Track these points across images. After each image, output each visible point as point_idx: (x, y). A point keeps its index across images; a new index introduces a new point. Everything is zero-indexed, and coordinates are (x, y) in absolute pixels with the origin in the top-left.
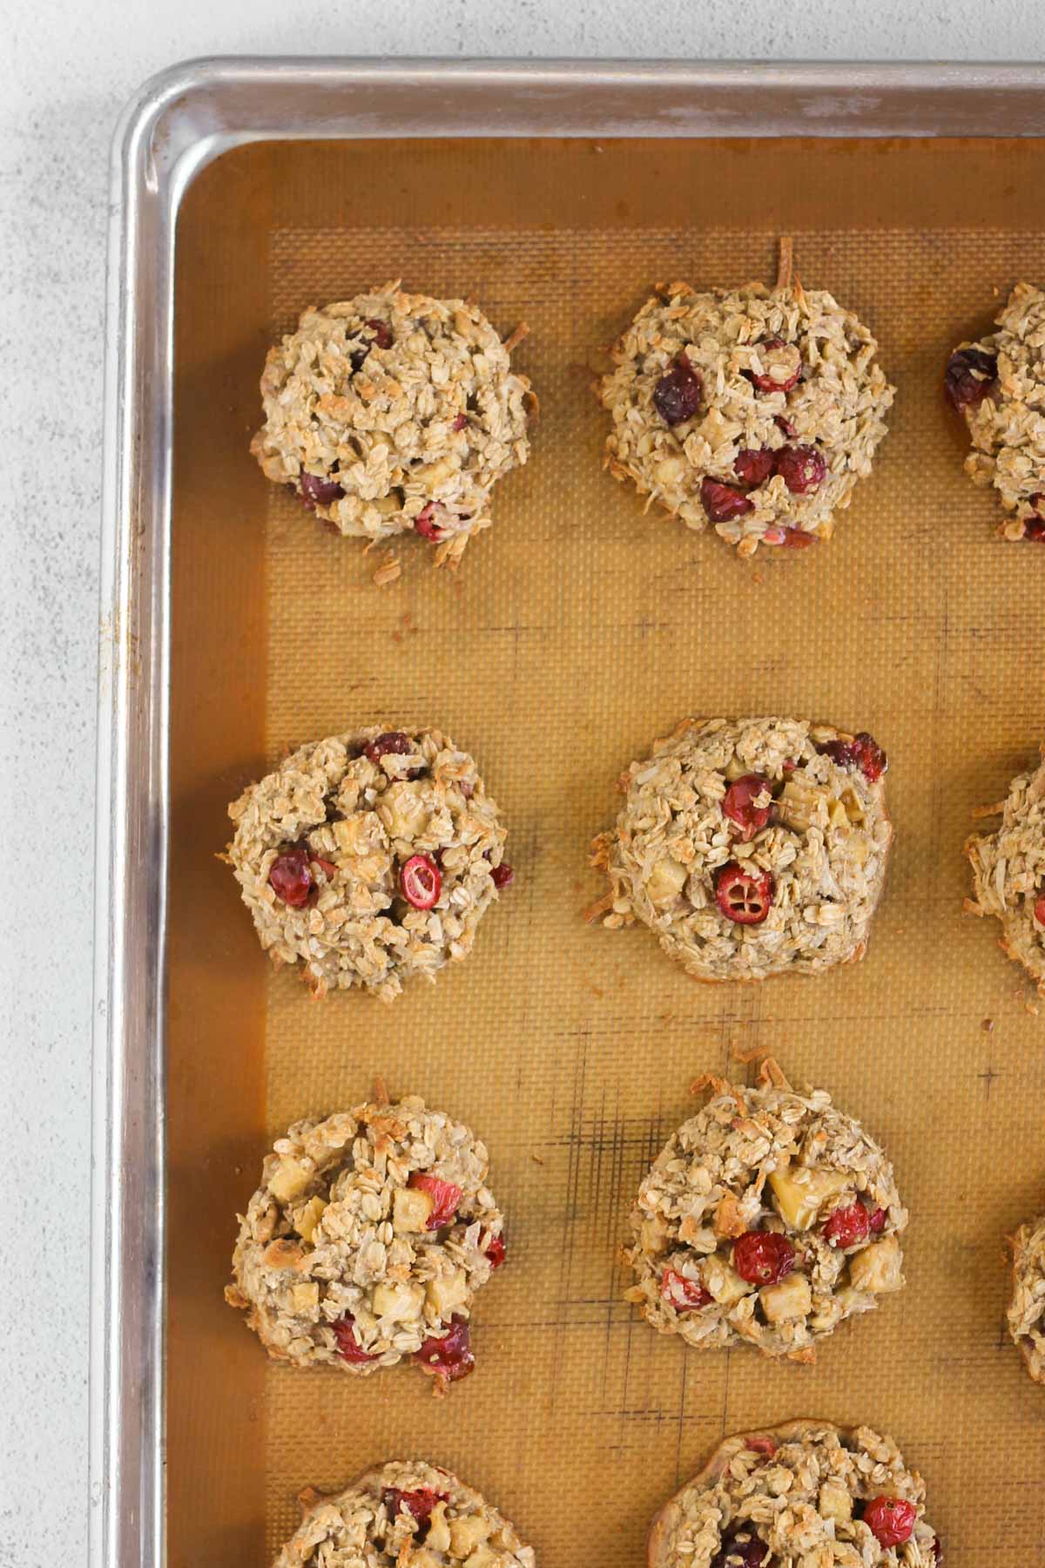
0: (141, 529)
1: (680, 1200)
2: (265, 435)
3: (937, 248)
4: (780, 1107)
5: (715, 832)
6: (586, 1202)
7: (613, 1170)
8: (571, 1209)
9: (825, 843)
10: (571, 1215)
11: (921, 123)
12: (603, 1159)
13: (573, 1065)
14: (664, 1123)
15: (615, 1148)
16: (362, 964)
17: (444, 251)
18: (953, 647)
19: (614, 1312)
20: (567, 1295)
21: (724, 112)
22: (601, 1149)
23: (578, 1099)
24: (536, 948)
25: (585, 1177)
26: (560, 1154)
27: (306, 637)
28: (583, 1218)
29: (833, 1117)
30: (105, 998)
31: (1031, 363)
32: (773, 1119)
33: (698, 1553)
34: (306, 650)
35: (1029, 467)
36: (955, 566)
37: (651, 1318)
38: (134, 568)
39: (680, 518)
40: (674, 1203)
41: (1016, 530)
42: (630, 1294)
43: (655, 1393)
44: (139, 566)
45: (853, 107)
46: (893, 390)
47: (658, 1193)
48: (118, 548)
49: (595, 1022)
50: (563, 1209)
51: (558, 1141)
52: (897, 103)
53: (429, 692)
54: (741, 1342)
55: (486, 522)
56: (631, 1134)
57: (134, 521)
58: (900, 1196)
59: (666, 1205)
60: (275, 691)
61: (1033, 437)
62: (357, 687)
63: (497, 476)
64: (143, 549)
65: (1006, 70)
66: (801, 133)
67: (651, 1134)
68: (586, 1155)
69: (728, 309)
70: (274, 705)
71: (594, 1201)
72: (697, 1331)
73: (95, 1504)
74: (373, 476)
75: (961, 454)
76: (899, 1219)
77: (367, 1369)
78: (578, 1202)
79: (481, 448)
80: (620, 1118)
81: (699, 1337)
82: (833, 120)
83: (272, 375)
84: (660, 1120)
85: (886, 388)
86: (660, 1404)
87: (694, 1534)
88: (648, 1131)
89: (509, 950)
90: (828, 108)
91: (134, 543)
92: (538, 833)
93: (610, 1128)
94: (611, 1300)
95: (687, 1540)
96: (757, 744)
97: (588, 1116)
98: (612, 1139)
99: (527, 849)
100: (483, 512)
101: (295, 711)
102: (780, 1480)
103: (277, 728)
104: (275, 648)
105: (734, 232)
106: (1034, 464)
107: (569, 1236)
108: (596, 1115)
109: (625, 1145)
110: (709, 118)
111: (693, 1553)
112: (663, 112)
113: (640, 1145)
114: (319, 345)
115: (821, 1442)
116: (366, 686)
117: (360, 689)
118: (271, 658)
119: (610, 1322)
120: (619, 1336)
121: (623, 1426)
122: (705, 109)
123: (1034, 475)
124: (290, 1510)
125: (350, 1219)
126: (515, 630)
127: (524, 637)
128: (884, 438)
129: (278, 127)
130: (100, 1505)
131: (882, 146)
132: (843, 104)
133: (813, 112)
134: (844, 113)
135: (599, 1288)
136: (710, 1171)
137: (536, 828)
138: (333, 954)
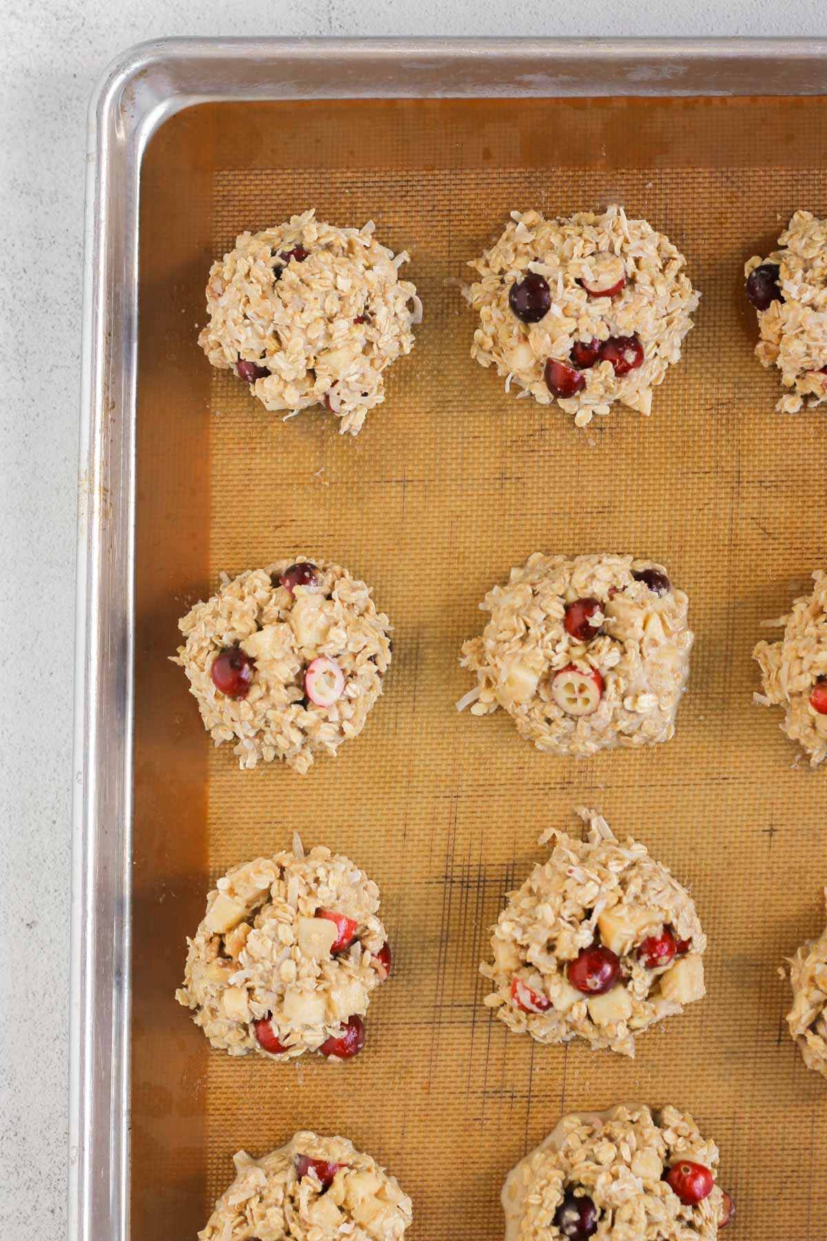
0: (111, 405)
1: (530, 929)
2: (209, 331)
3: (733, 182)
4: (607, 858)
5: (558, 642)
6: (456, 928)
7: (477, 903)
8: (445, 933)
9: (641, 652)
10: (444, 939)
11: (720, 85)
12: (470, 895)
13: (447, 821)
14: (516, 867)
15: (479, 887)
16: (281, 741)
17: (349, 188)
18: (745, 495)
19: (477, 1014)
20: (442, 1001)
21: (566, 78)
22: (468, 887)
23: (451, 848)
24: (418, 730)
25: (456, 909)
26: (437, 890)
27: (240, 488)
28: (454, 941)
29: (649, 866)
30: (81, 770)
31: (806, 271)
32: (601, 868)
33: (545, 1205)
34: (240, 498)
35: (804, 349)
36: (746, 432)
37: (505, 1020)
38: (106, 436)
39: (531, 395)
40: (524, 933)
41: (793, 404)
42: (491, 1000)
43: (509, 1078)
44: (110, 434)
45: (666, 73)
46: (698, 294)
47: (513, 925)
48: (93, 421)
49: (464, 788)
50: (439, 934)
51: (435, 880)
52: (699, 69)
53: (335, 530)
54: (577, 1038)
55: (381, 398)
56: (491, 876)
57: (106, 399)
58: (702, 924)
59: (518, 935)
60: (216, 530)
61: (807, 328)
62: (280, 527)
63: (388, 362)
64: (113, 420)
65: (785, 44)
66: (626, 94)
67: (507, 875)
68: (456, 892)
69: (568, 232)
70: (215, 541)
71: (462, 928)
72: (543, 1030)
73: (73, 1162)
74: (293, 362)
75: (750, 344)
76: (700, 944)
77: (285, 1057)
78: (451, 928)
79: (373, 340)
80: (483, 863)
81: (542, 1033)
82: (651, 84)
83: (214, 284)
84: (514, 865)
85: (693, 293)
86: (513, 1086)
87: (542, 1189)
88: (505, 873)
89: (398, 731)
90: (646, 74)
91: (106, 415)
92: (421, 641)
93: (474, 871)
94: (475, 1005)
95: (536, 1193)
96: (586, 575)
97: (458, 860)
98: (477, 879)
99: (411, 653)
100: (379, 390)
101: (232, 545)
102: (606, 1152)
103: (219, 558)
104: (217, 496)
105: (575, 171)
106: (808, 347)
107: (443, 955)
108: (464, 860)
109: (487, 884)
110: (554, 83)
111: (541, 1205)
112: (518, 78)
113: (498, 883)
114: (251, 259)
115: (638, 1121)
116: (287, 526)
117: (283, 529)
118: (213, 504)
119: (474, 1022)
120: (481, 1033)
121: (483, 1103)
122: (551, 75)
123: (808, 355)
124: (226, 1166)
125: (269, 943)
126: (404, 482)
127: (410, 488)
128: (690, 331)
129: (219, 92)
130: (76, 1165)
131: (689, 104)
132: (658, 71)
133: (635, 77)
134: (659, 78)
135: (466, 996)
136: (553, 907)
137: (418, 637)
138: (260, 734)
